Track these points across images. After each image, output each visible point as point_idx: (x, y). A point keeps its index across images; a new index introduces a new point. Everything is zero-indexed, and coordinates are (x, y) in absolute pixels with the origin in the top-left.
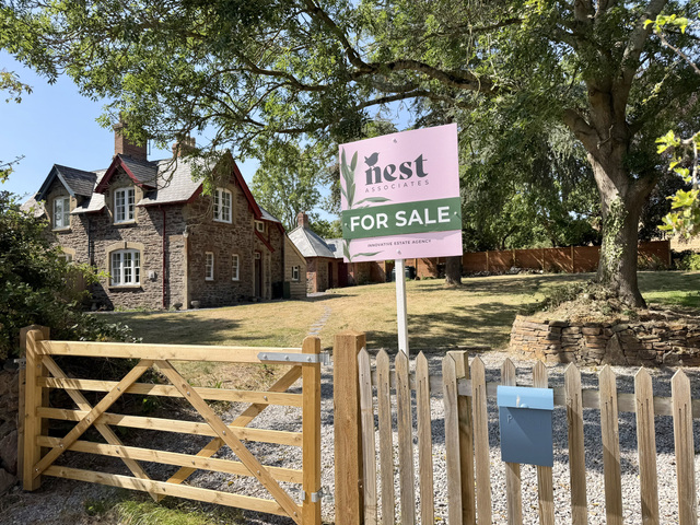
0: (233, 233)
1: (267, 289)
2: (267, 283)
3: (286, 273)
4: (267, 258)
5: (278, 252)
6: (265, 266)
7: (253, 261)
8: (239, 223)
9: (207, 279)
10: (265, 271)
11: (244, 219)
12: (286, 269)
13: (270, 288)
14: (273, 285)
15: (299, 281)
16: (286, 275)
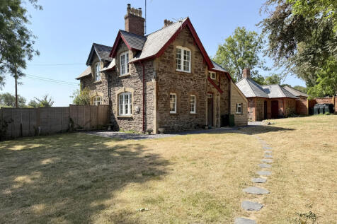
0: (192, 80)
1: (217, 120)
2: (217, 115)
3: (232, 108)
4: (217, 98)
5: (225, 94)
6: (215, 103)
7: (206, 100)
8: (196, 73)
9: (171, 112)
10: (215, 107)
11: (200, 70)
12: (232, 105)
13: (219, 119)
14: (222, 117)
15: (242, 114)
16: (232, 110)
